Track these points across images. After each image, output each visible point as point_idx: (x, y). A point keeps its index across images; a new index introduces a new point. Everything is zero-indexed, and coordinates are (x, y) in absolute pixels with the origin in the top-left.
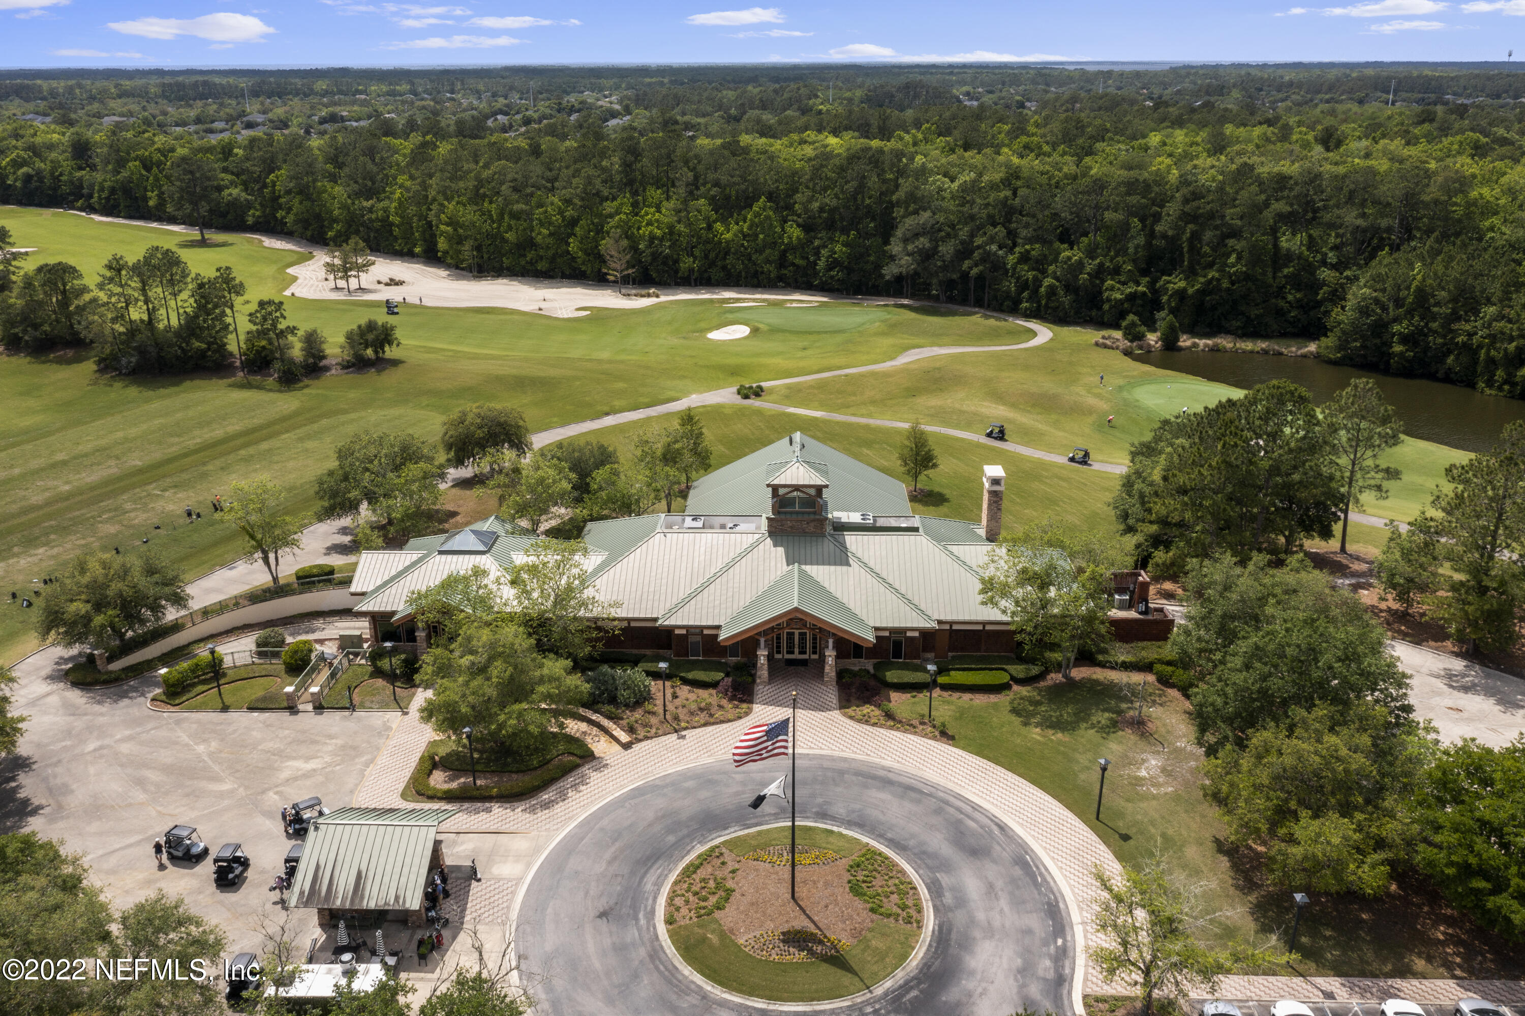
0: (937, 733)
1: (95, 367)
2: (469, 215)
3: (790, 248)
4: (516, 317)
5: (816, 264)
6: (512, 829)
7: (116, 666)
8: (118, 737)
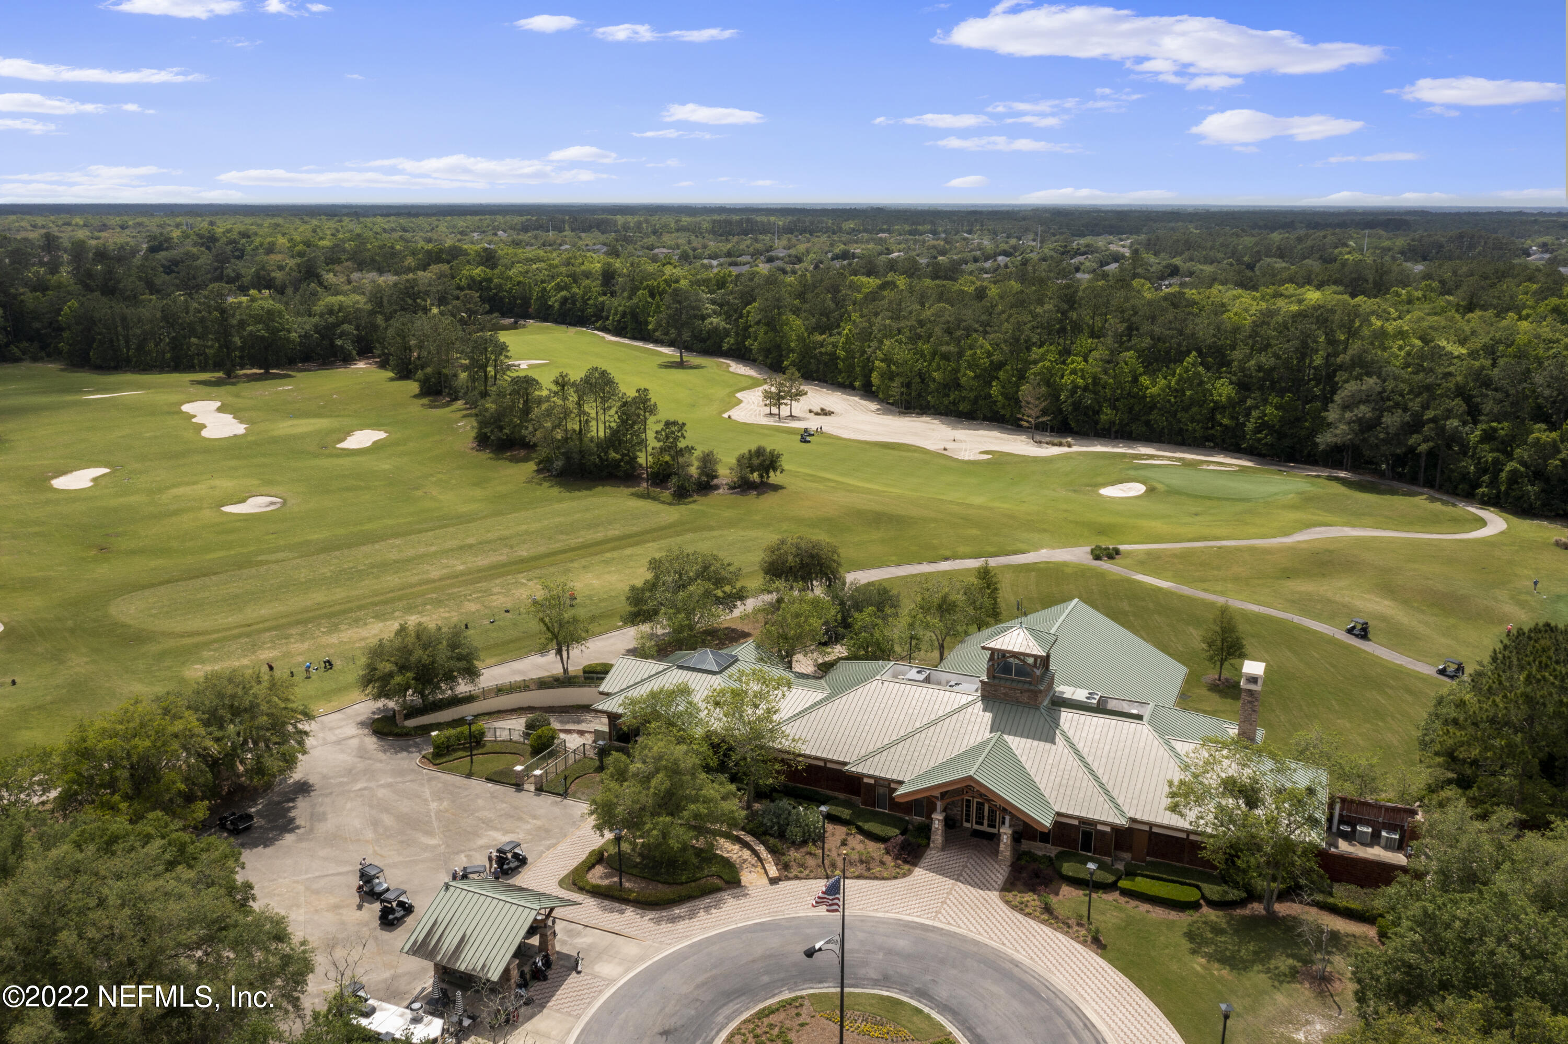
0: (1089, 939)
1: (535, 468)
2: (902, 354)
3: (1218, 407)
4: (916, 455)
5: (1244, 425)
6: (632, 934)
7: (411, 723)
8: (382, 782)
